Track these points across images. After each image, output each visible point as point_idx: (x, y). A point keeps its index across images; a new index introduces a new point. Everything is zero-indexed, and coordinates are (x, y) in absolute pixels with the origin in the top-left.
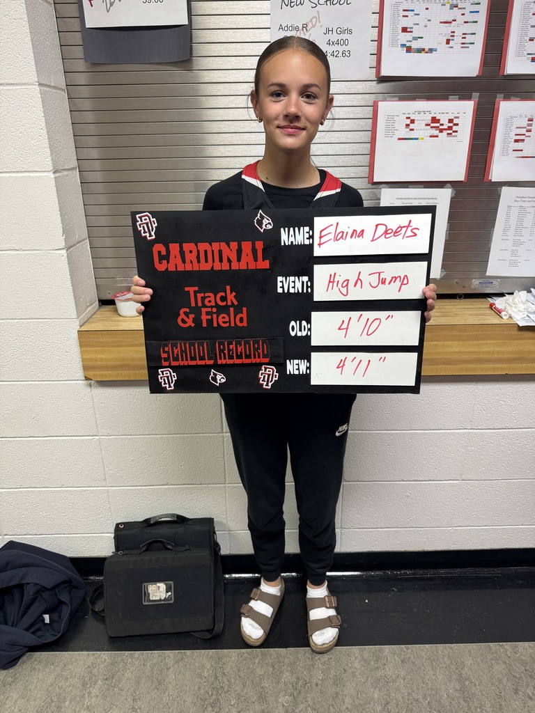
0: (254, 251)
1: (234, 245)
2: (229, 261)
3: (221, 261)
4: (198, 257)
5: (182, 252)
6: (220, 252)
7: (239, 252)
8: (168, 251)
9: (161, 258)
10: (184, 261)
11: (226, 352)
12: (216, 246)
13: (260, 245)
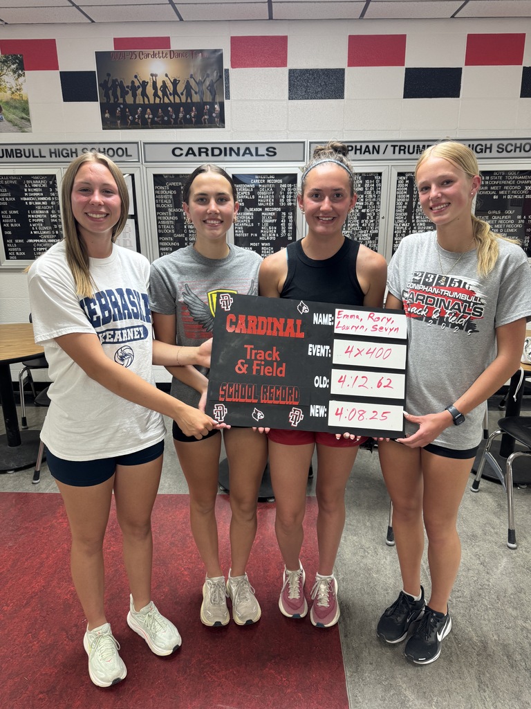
0: (295, 325)
1: (282, 320)
2: (278, 330)
3: (272, 329)
4: (257, 326)
5: (247, 322)
6: (273, 323)
7: (285, 325)
8: (237, 320)
9: (232, 323)
10: (247, 328)
11: (268, 394)
12: (270, 319)
13: (299, 322)
